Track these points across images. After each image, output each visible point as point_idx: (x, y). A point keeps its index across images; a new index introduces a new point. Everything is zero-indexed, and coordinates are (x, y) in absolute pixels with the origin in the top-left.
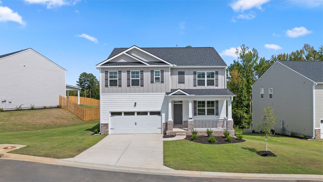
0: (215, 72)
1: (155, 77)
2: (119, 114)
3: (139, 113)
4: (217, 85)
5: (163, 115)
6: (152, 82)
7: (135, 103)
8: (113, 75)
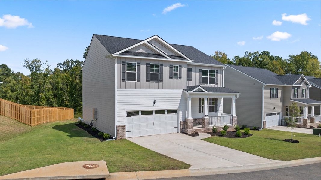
0: (215, 70)
1: (173, 72)
2: (137, 113)
3: (157, 112)
4: (217, 84)
5: (181, 113)
6: (171, 78)
7: (155, 101)
8: (131, 67)
